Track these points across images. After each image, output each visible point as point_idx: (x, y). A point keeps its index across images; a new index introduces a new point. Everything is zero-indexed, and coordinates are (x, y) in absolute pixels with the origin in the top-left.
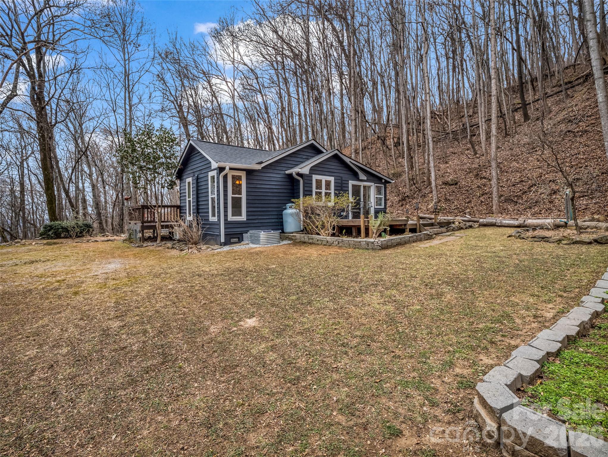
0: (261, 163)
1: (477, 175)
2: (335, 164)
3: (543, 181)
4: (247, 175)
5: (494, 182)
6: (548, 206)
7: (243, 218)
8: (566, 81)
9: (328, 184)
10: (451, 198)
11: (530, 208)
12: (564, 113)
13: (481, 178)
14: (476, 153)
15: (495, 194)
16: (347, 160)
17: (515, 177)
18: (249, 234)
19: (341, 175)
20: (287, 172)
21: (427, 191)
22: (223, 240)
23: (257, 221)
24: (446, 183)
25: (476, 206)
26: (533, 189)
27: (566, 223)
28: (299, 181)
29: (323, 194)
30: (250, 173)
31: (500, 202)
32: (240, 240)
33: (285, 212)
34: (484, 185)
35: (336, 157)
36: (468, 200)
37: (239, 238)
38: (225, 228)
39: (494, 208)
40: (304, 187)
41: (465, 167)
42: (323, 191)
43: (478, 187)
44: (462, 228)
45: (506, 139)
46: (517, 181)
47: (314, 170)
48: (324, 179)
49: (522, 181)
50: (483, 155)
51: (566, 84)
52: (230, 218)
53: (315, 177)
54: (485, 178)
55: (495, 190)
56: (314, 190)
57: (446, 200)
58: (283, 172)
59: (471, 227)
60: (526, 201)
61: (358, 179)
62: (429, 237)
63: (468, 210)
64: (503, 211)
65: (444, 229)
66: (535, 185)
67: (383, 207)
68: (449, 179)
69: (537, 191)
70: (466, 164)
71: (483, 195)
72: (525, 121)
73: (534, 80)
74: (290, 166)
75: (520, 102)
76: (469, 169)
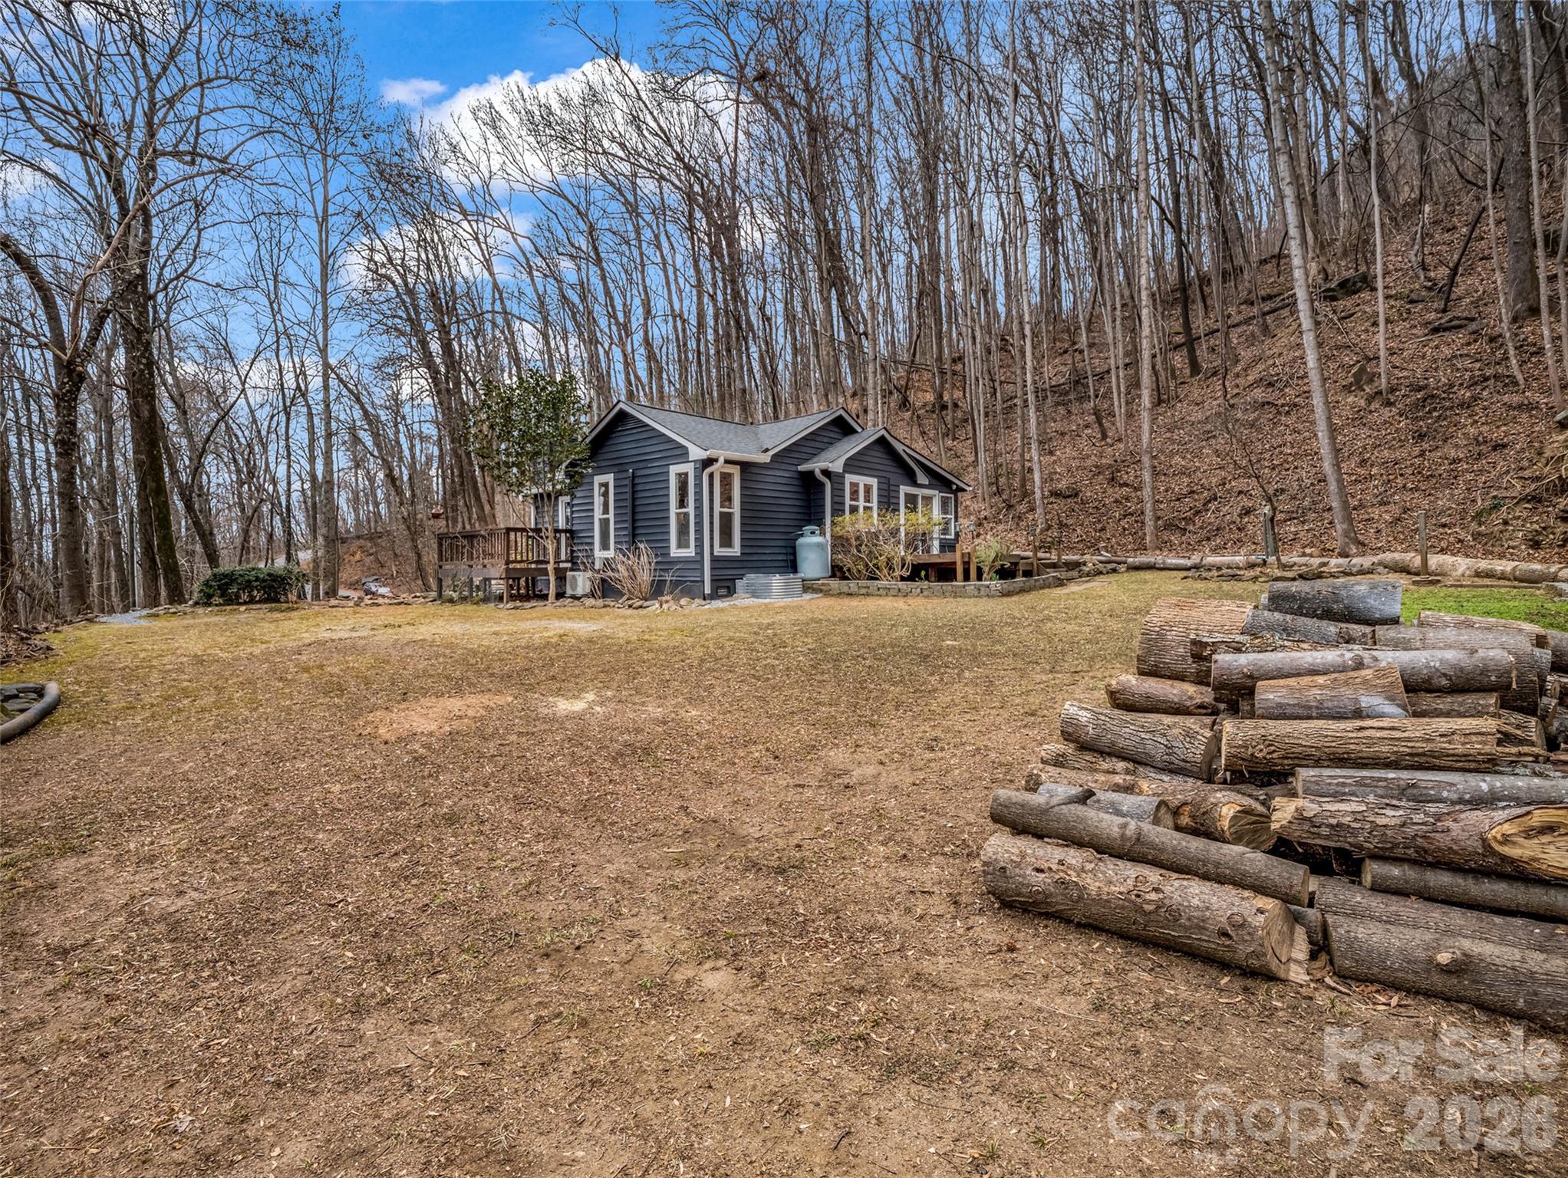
0: (767, 450)
1: (1113, 479)
2: (878, 454)
3: (1228, 491)
4: (742, 472)
5: (1147, 492)
6: (1235, 536)
7: (736, 550)
8: (1263, 293)
9: (868, 489)
10: (1070, 522)
11: (1208, 539)
12: (1261, 367)
13: (1121, 486)
14: (1104, 436)
15: (1149, 513)
16: (899, 447)
17: (1181, 485)
18: (745, 581)
19: (888, 475)
20: (800, 468)
21: (1022, 508)
22: (708, 591)
23: (756, 558)
24: (1055, 494)
25: (1114, 536)
26: (1212, 506)
27: (1265, 562)
28: (823, 485)
29: (861, 510)
30: (746, 467)
31: (1156, 527)
32: (731, 591)
33: (801, 541)
34: (1127, 499)
35: (882, 442)
36: (1099, 526)
37: (728, 588)
38: (712, 569)
39: (1148, 538)
40: (833, 496)
41: (1089, 463)
42: (861, 503)
43: (1116, 501)
44: (1101, 573)
45: (1161, 410)
46: (1184, 491)
47: (852, 465)
48: (862, 480)
49: (1193, 492)
50: (1120, 440)
51: (1263, 299)
52: (719, 551)
53: (850, 478)
54: (1127, 485)
55: (1148, 507)
56: (848, 502)
57: (1061, 525)
58: (793, 468)
59: (1114, 571)
60: (1201, 528)
61: (914, 483)
62: (1060, 583)
63: (1103, 544)
64: (1162, 545)
65: (1075, 573)
66: (1216, 499)
67: (952, 537)
68: (1062, 485)
69: (1218, 510)
70: (1088, 456)
71: (1125, 516)
72: (1192, 376)
73: (1204, 280)
74: (804, 456)
75: (1181, 330)
76: (1097, 467)
